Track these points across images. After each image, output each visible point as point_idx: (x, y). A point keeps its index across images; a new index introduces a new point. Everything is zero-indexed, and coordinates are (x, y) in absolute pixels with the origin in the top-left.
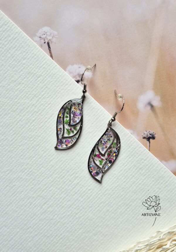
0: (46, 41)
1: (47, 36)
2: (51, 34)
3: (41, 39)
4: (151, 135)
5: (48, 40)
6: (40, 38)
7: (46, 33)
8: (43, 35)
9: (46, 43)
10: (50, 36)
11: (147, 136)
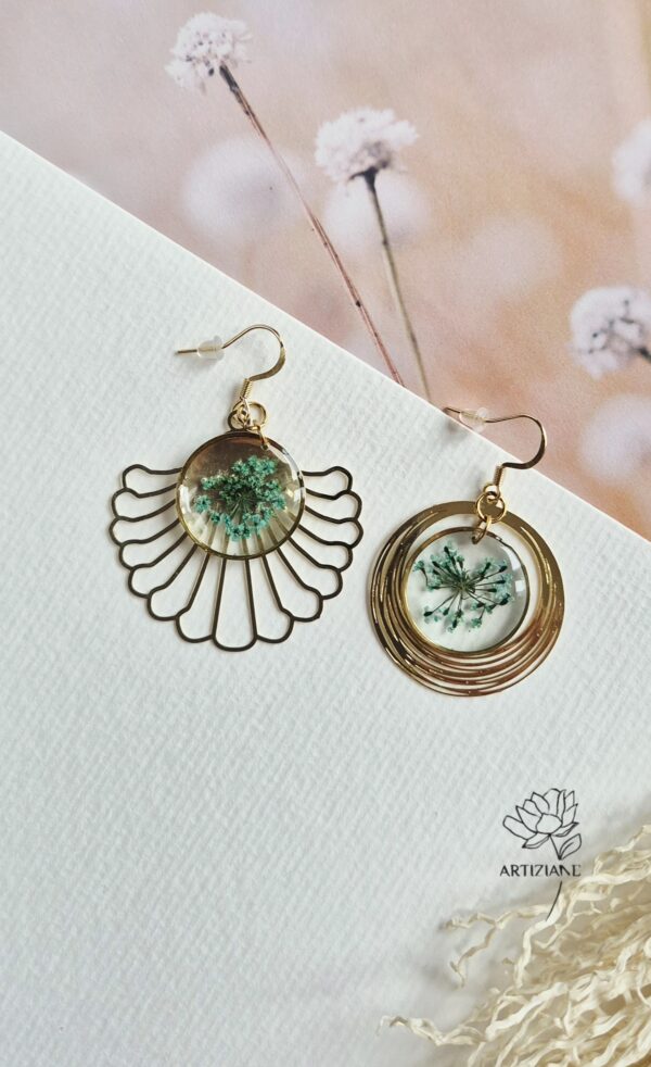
0: (216, 66)
1: (214, 46)
2: (224, 35)
3: (194, 65)
5: (220, 57)
6: (189, 63)
7: (206, 36)
8: (195, 46)
9: (217, 71)
10: (223, 43)
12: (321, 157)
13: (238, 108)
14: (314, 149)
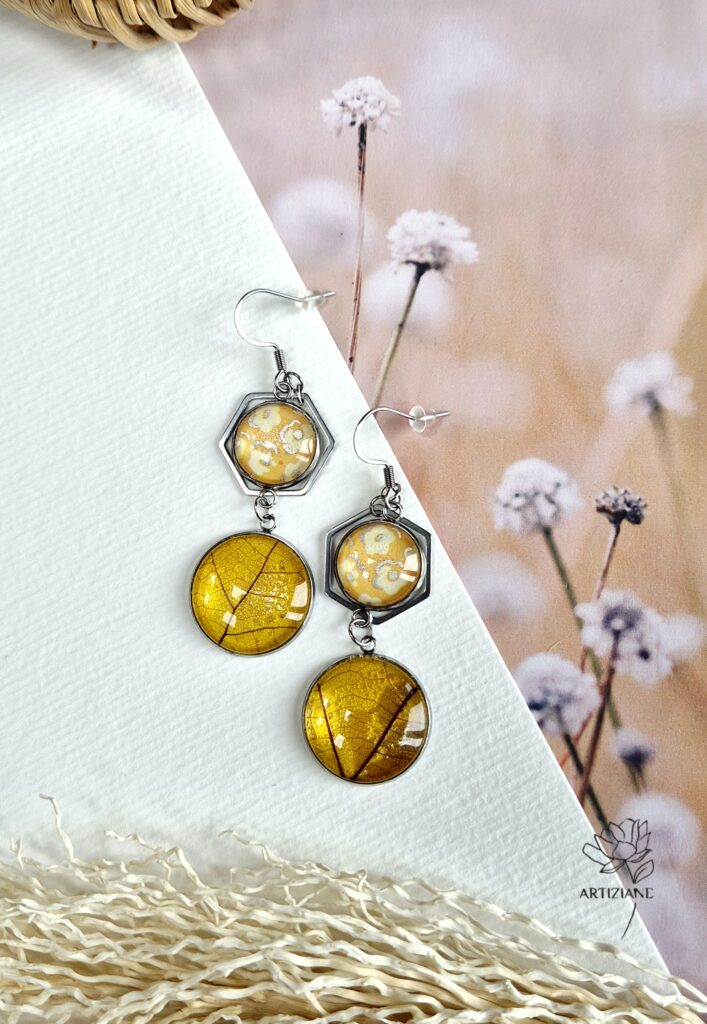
0: (359, 121)
1: (367, 106)
2: (379, 102)
3: (344, 111)
4: (629, 505)
5: (366, 116)
6: (341, 108)
7: (366, 95)
8: (353, 98)
9: (358, 125)
10: (375, 107)
11: (614, 506)
13: (356, 162)
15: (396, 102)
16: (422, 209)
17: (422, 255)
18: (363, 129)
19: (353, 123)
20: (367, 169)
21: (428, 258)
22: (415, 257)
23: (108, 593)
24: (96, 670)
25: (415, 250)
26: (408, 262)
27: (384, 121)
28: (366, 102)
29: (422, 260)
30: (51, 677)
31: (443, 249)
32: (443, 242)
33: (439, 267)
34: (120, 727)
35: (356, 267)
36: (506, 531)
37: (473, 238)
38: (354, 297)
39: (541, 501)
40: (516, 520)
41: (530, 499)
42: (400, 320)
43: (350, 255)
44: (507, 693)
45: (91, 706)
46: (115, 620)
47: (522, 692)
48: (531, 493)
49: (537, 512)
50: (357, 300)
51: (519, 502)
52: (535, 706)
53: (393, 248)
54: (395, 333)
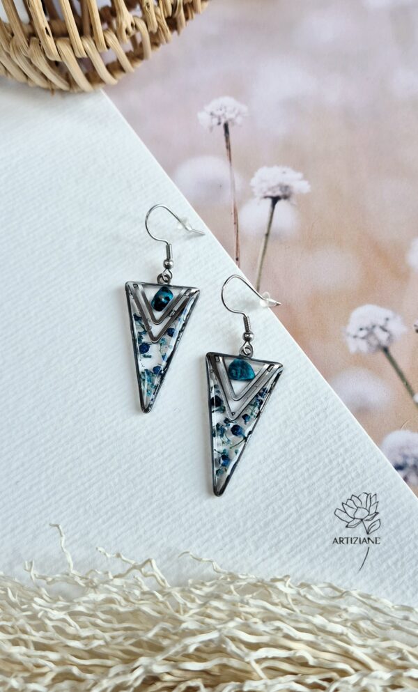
12: (254, 181)
13: (224, 144)
14: (252, 176)
15: (244, 108)
16: (270, 165)
17: (274, 192)
18: (226, 127)
19: (219, 124)
20: (232, 148)
21: (278, 193)
22: (270, 194)
23: (88, 429)
24: (83, 484)
25: (269, 189)
26: (266, 197)
27: (239, 120)
28: (226, 111)
29: (275, 195)
30: (50, 494)
31: (287, 187)
32: (286, 183)
33: (286, 197)
34: (104, 523)
35: (233, 204)
36: (359, 354)
37: (305, 178)
38: (233, 222)
39: (378, 331)
40: (363, 346)
41: (370, 331)
42: (266, 231)
43: (228, 198)
44: (378, 461)
45: (81, 510)
46: (94, 447)
47: (389, 459)
48: (370, 327)
49: (376, 338)
50: (236, 223)
51: (363, 333)
52: (399, 468)
53: (254, 190)
54: (264, 239)
